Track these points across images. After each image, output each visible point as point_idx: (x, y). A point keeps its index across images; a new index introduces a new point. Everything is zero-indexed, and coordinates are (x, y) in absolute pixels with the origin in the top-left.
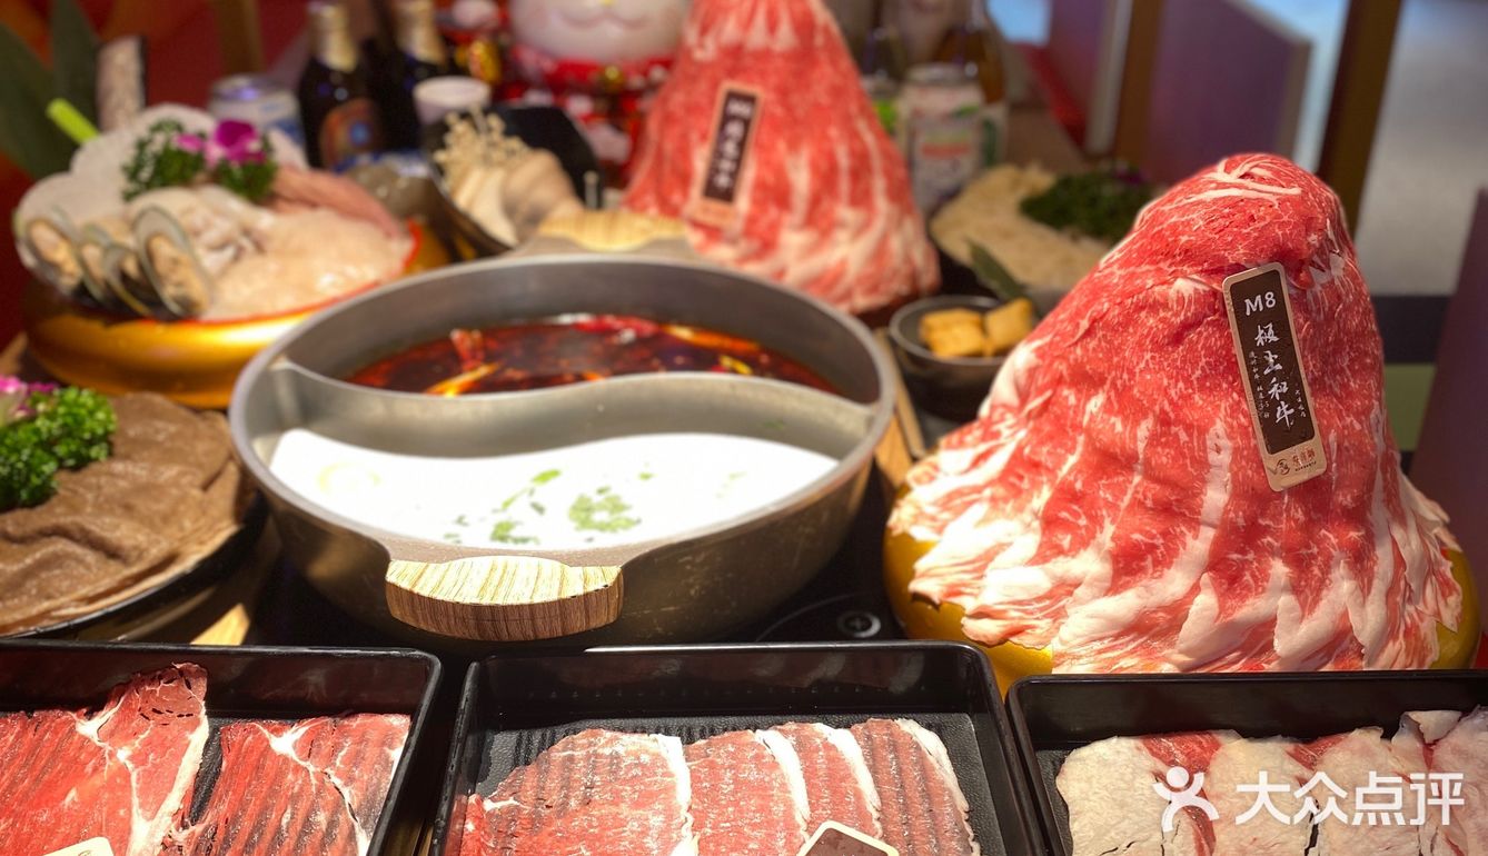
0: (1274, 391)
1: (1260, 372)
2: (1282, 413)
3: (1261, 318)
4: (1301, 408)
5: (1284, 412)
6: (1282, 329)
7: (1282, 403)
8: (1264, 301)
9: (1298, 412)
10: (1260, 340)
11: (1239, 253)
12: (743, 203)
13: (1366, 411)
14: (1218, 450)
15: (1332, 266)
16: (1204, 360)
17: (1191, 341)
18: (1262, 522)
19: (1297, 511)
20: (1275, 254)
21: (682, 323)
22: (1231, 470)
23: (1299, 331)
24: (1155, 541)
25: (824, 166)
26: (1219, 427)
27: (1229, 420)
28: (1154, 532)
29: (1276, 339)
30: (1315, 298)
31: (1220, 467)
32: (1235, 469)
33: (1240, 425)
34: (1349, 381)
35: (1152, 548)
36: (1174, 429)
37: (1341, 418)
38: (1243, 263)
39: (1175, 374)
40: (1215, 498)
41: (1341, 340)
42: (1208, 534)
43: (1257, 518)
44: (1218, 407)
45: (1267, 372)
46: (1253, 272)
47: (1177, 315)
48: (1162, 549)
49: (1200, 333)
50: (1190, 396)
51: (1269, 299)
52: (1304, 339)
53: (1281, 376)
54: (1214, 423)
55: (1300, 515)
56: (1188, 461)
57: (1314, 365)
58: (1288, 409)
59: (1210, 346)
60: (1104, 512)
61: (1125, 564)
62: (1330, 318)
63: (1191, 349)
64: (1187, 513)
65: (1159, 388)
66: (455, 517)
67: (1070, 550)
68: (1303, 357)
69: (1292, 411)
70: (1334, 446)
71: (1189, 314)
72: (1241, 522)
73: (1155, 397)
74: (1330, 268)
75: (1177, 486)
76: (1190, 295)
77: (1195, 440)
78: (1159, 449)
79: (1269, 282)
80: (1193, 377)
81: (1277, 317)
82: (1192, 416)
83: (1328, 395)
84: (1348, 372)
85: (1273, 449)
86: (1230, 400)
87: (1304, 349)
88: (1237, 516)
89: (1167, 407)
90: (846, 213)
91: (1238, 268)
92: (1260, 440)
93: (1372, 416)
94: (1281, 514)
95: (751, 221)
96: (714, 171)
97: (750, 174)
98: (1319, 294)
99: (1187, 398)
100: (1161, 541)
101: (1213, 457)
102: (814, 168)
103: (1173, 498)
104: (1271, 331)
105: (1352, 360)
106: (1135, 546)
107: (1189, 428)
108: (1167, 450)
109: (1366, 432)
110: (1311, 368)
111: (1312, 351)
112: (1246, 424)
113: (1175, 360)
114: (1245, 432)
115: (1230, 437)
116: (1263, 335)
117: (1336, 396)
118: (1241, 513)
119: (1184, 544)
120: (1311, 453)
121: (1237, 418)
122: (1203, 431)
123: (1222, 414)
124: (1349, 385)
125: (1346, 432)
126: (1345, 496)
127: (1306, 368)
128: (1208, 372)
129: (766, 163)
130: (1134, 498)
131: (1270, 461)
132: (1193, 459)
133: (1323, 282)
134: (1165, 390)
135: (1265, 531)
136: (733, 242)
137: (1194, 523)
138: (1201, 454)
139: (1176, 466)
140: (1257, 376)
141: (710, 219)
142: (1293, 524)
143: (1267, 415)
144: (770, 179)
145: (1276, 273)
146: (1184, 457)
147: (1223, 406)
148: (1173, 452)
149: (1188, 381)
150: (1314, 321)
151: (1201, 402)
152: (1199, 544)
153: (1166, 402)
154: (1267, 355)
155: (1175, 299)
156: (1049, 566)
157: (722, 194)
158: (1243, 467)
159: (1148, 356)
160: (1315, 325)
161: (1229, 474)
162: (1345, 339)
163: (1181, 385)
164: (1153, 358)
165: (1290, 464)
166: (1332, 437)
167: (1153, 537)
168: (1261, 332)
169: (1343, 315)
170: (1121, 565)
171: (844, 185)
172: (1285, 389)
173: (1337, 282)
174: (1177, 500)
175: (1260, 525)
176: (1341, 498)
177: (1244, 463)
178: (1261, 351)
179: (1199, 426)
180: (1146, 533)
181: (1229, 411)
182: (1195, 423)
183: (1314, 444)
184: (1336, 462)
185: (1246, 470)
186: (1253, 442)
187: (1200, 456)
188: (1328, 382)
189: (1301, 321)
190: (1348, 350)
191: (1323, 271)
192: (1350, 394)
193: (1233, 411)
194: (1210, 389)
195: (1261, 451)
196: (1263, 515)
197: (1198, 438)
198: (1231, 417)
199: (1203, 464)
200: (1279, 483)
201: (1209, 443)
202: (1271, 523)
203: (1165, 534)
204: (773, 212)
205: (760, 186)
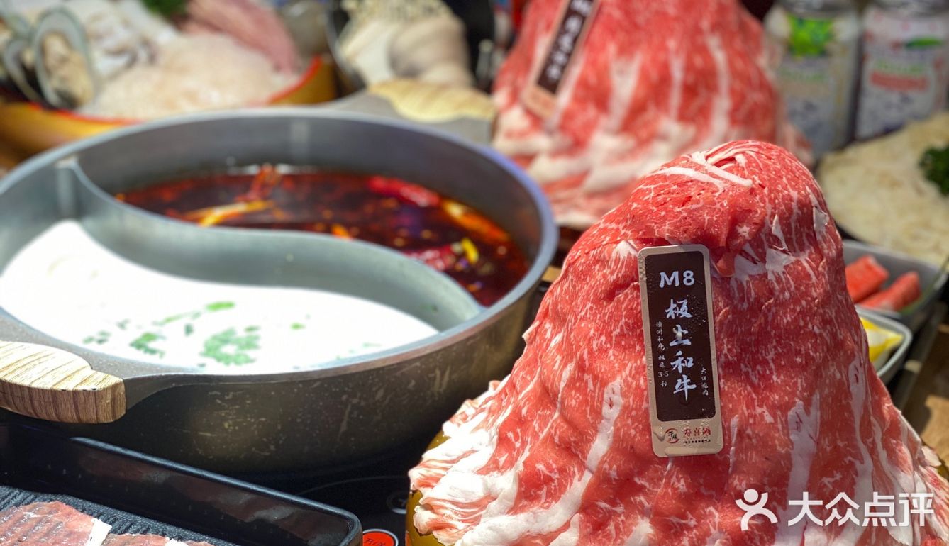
0: (678, 364)
1: (666, 343)
2: (682, 386)
3: (677, 293)
4: (705, 386)
5: (684, 385)
6: (698, 306)
7: (685, 377)
8: (681, 278)
9: (699, 389)
10: (670, 313)
11: (665, 230)
12: (565, 98)
13: (785, 407)
14: (611, 405)
15: (767, 260)
16: (623, 320)
17: (619, 301)
18: (638, 481)
19: (679, 482)
20: (699, 237)
21: (460, 201)
22: (615, 425)
23: (716, 314)
24: (552, 475)
25: (654, 76)
26: (617, 384)
27: (630, 379)
28: (554, 466)
29: (689, 316)
30: (740, 286)
31: (609, 420)
32: (619, 425)
33: (638, 387)
34: (772, 373)
35: (549, 480)
36: (586, 377)
37: (750, 405)
38: (666, 238)
39: (601, 328)
40: (599, 447)
41: (768, 333)
42: (588, 477)
43: (633, 476)
44: (625, 366)
45: (673, 344)
46: (674, 248)
47: (612, 273)
48: (556, 483)
49: (627, 295)
50: (606, 351)
51: (687, 278)
52: (721, 323)
53: (687, 352)
54: (614, 378)
55: (682, 485)
56: (588, 408)
57: (729, 350)
58: (689, 384)
59: (631, 309)
60: (529, 440)
61: (526, 489)
62: (756, 308)
63: (617, 308)
64: (580, 456)
65: (586, 337)
66: (120, 320)
67: (502, 468)
68: (717, 339)
69: (694, 386)
70: (735, 431)
71: (620, 275)
72: (613, 474)
73: (581, 344)
74: (764, 262)
75: (577, 429)
76: (624, 257)
77: (597, 391)
78: (573, 392)
79: (690, 261)
80: (614, 334)
81: (695, 296)
82: (601, 366)
83: (741, 381)
84: (772, 365)
85: (662, 417)
86: (639, 362)
87: (720, 332)
88: (611, 468)
89: (586, 356)
90: (670, 126)
91: (661, 241)
92: (651, 406)
93: (791, 413)
94: (660, 479)
95: (568, 116)
96: (549, 61)
97: (576, 71)
98: (745, 284)
99: (602, 350)
100: (557, 476)
101: (606, 410)
102: (644, 75)
103: (572, 439)
104: (685, 307)
105: (778, 355)
106: (536, 474)
107: (595, 378)
108: (578, 395)
109: (780, 426)
110: (725, 351)
111: (731, 335)
112: (644, 387)
113: (605, 314)
114: (639, 393)
115: (624, 395)
116: (675, 309)
117: (752, 385)
118: (615, 467)
119: (571, 483)
120: (707, 431)
121: (639, 380)
122: (604, 384)
123: (625, 373)
124: (771, 378)
125: (751, 421)
126: (740, 481)
127: (719, 350)
128: (625, 332)
129: (592, 63)
130: (549, 433)
131: (659, 428)
132: (592, 406)
133: (752, 273)
134: (590, 339)
135: (640, 489)
136: (550, 133)
137: (583, 467)
138: (599, 404)
139: (580, 411)
140: (661, 346)
141: (537, 108)
142: (670, 490)
143: (664, 384)
144: (593, 80)
145: (699, 255)
146: (587, 405)
147: (630, 365)
148: (581, 397)
149: (609, 335)
150: (735, 307)
151: (612, 358)
152: (579, 486)
153: (586, 351)
154: (677, 329)
155: (614, 258)
156: (487, 477)
157: (549, 85)
158: (627, 425)
159: (589, 305)
160: (735, 311)
161: (612, 428)
162: (773, 333)
163: (603, 338)
164: (591, 308)
165: (681, 435)
166: (735, 421)
167: (551, 470)
168: (673, 306)
169: (774, 310)
170: (523, 489)
171: (675, 98)
172: (690, 365)
173: (771, 277)
174: (575, 442)
175: (636, 483)
176: (736, 482)
177: (629, 422)
178: (671, 324)
179: (602, 379)
180: (547, 466)
181: (633, 372)
182: (600, 375)
183: (713, 423)
184: (735, 445)
185: (629, 429)
186: (644, 405)
187: (597, 406)
188: (744, 369)
189: (721, 305)
190: (774, 343)
191: (755, 263)
192: (770, 387)
193: (637, 372)
194: (625, 348)
195: (651, 415)
196: (641, 474)
197: (600, 389)
198: (634, 377)
199: (598, 414)
200: (663, 449)
201: (606, 396)
202: (646, 484)
203: (562, 470)
204: (591, 111)
205: (583, 83)
